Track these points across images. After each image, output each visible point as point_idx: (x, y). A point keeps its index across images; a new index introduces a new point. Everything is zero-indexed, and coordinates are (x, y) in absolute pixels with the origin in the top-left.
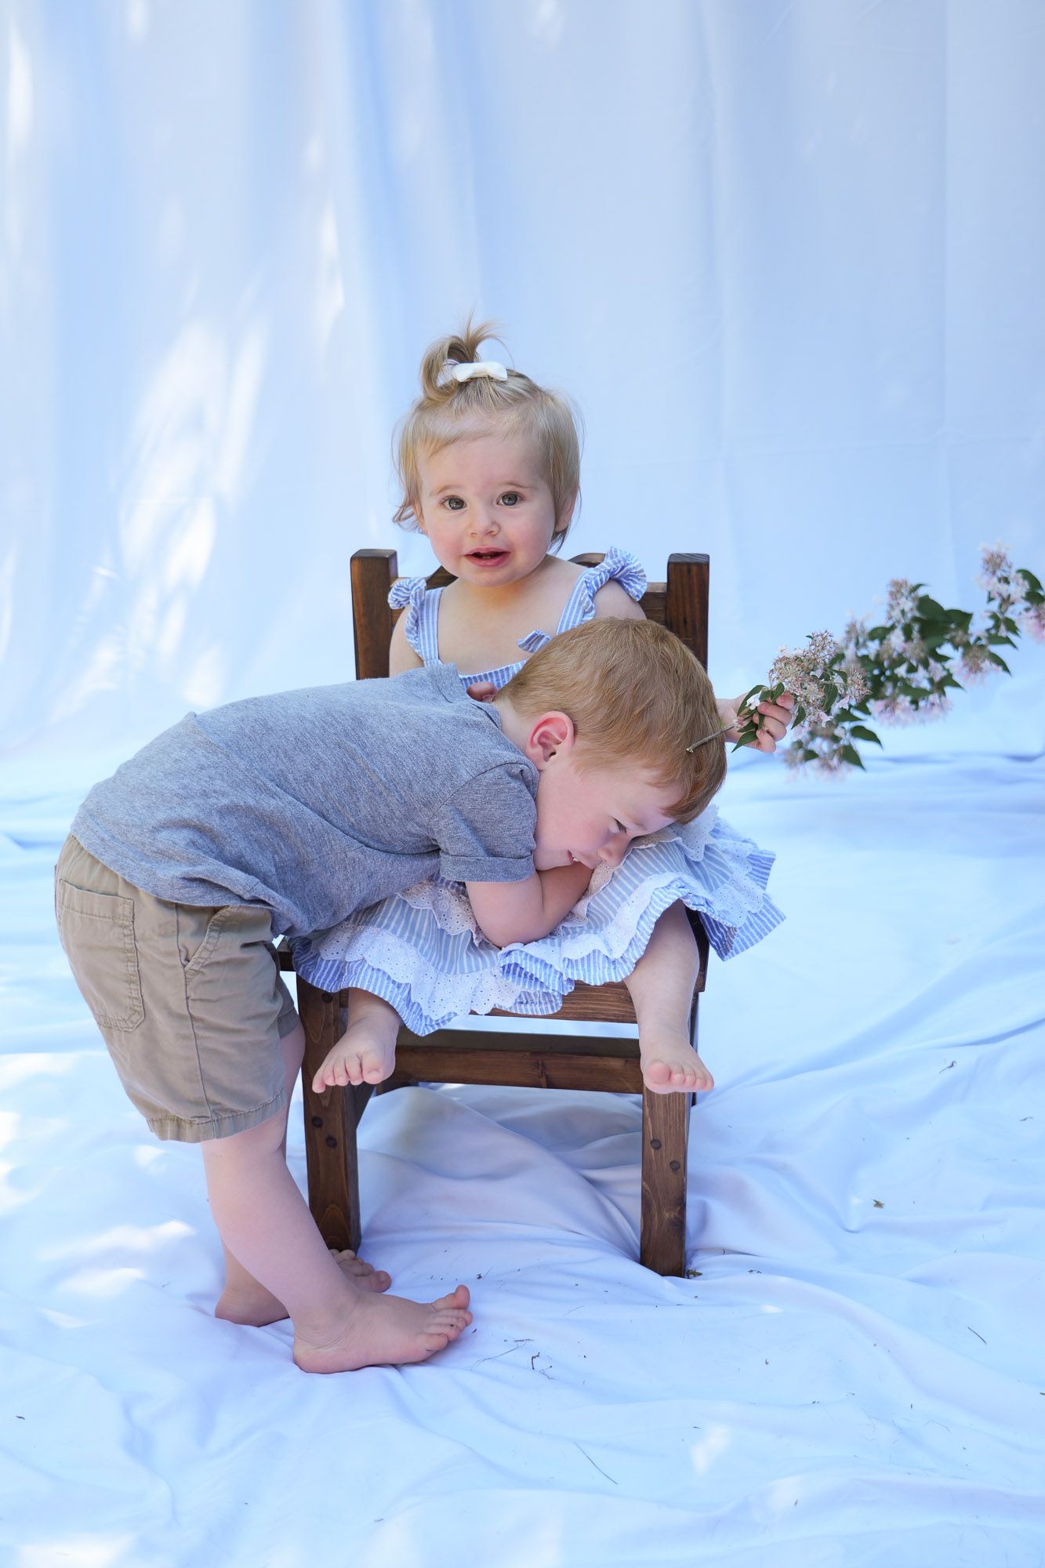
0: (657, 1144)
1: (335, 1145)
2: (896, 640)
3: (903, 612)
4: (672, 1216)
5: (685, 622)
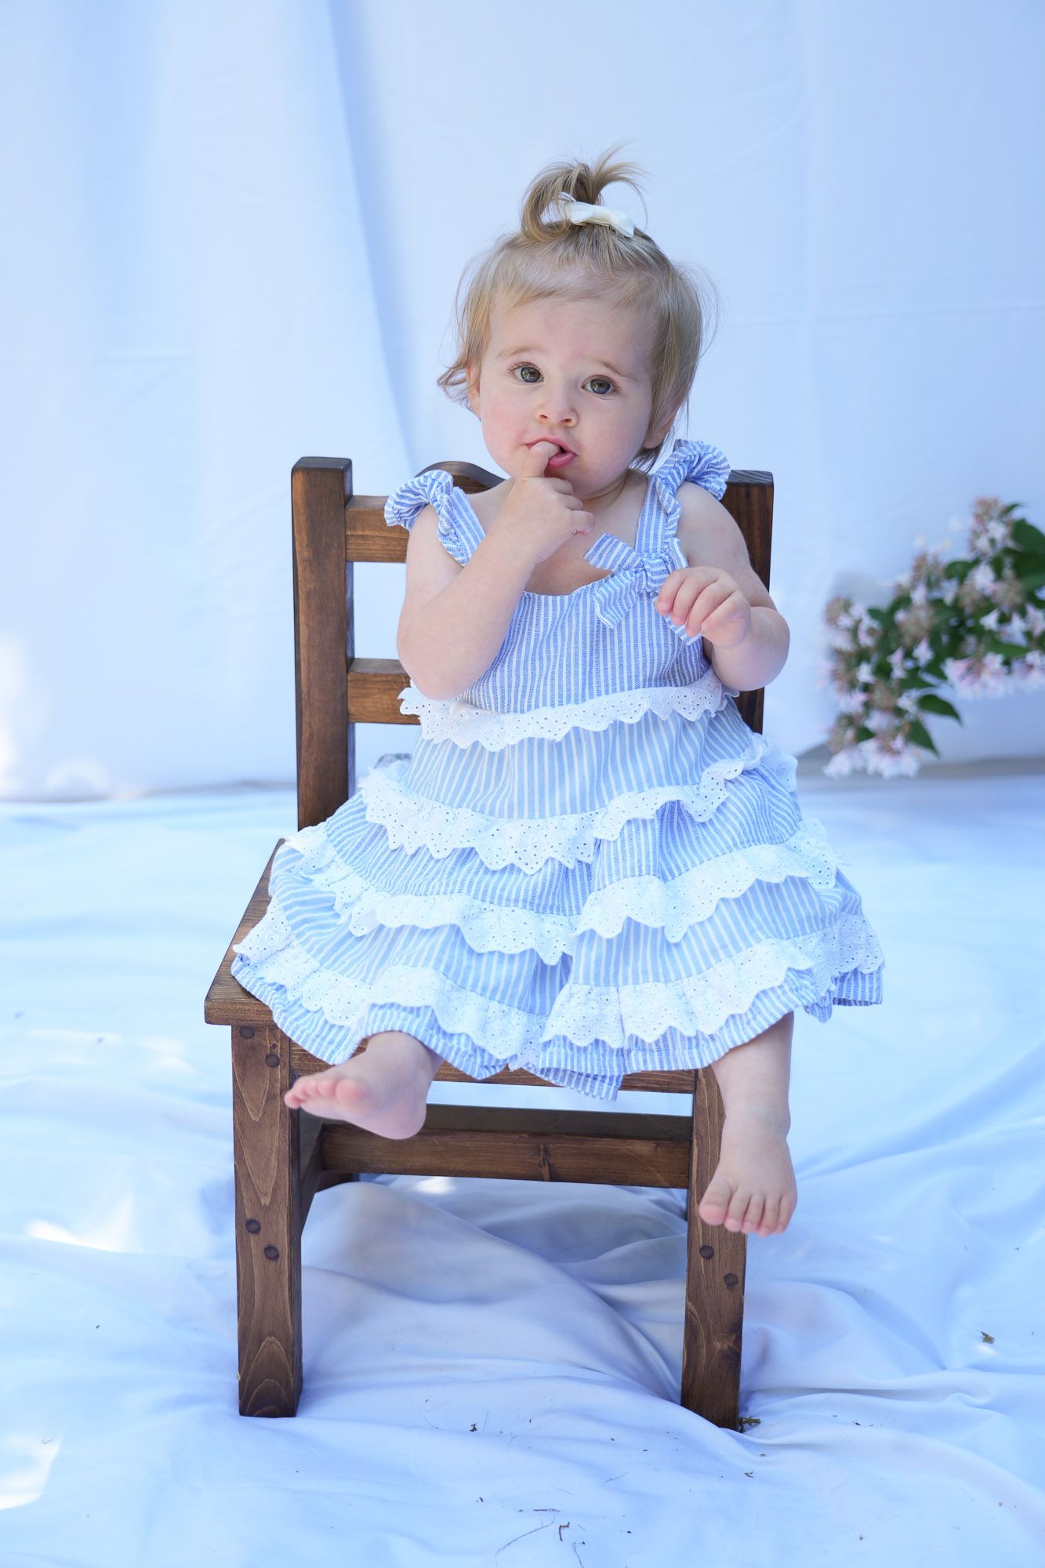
0: (706, 1252)
1: (276, 1258)
2: (983, 579)
3: (992, 541)
4: (725, 1346)
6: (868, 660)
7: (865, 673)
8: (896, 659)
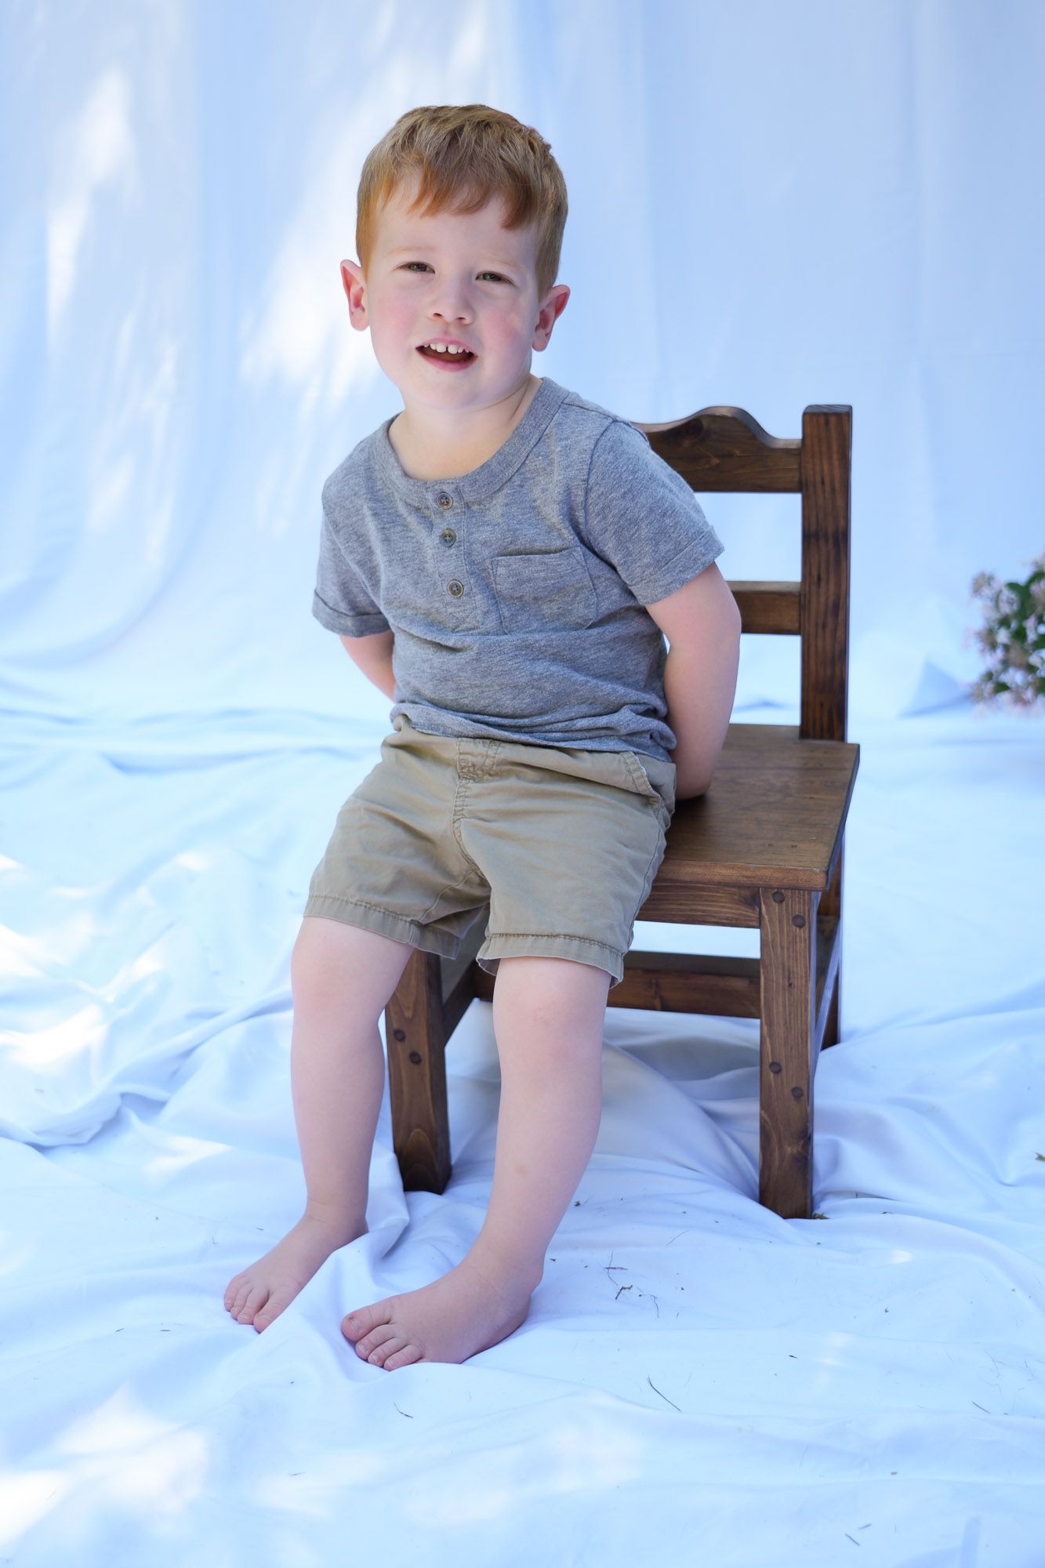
0: (776, 1068)
1: (419, 1062)
4: (795, 1151)
5: (823, 482)
6: (1008, 627)
7: (1003, 636)
8: (1030, 624)
